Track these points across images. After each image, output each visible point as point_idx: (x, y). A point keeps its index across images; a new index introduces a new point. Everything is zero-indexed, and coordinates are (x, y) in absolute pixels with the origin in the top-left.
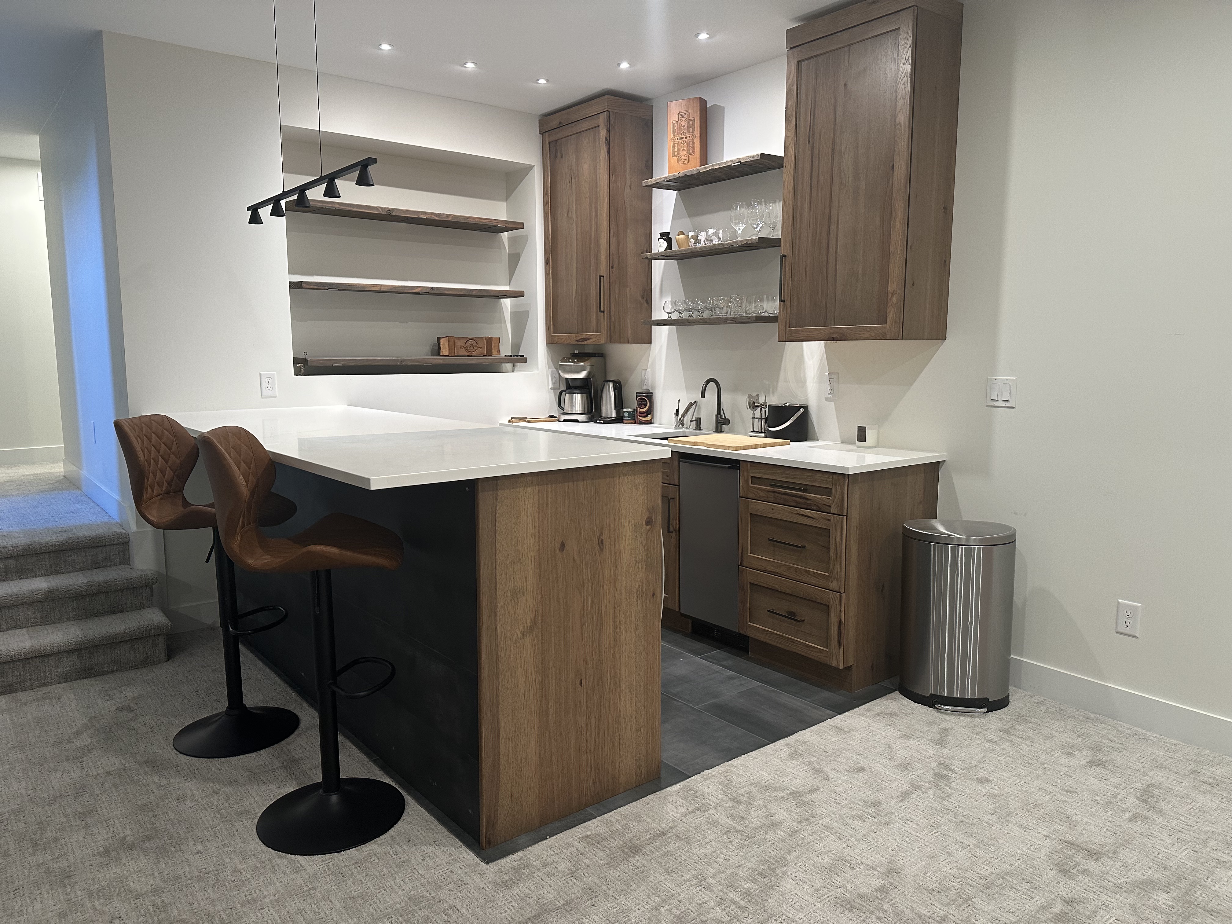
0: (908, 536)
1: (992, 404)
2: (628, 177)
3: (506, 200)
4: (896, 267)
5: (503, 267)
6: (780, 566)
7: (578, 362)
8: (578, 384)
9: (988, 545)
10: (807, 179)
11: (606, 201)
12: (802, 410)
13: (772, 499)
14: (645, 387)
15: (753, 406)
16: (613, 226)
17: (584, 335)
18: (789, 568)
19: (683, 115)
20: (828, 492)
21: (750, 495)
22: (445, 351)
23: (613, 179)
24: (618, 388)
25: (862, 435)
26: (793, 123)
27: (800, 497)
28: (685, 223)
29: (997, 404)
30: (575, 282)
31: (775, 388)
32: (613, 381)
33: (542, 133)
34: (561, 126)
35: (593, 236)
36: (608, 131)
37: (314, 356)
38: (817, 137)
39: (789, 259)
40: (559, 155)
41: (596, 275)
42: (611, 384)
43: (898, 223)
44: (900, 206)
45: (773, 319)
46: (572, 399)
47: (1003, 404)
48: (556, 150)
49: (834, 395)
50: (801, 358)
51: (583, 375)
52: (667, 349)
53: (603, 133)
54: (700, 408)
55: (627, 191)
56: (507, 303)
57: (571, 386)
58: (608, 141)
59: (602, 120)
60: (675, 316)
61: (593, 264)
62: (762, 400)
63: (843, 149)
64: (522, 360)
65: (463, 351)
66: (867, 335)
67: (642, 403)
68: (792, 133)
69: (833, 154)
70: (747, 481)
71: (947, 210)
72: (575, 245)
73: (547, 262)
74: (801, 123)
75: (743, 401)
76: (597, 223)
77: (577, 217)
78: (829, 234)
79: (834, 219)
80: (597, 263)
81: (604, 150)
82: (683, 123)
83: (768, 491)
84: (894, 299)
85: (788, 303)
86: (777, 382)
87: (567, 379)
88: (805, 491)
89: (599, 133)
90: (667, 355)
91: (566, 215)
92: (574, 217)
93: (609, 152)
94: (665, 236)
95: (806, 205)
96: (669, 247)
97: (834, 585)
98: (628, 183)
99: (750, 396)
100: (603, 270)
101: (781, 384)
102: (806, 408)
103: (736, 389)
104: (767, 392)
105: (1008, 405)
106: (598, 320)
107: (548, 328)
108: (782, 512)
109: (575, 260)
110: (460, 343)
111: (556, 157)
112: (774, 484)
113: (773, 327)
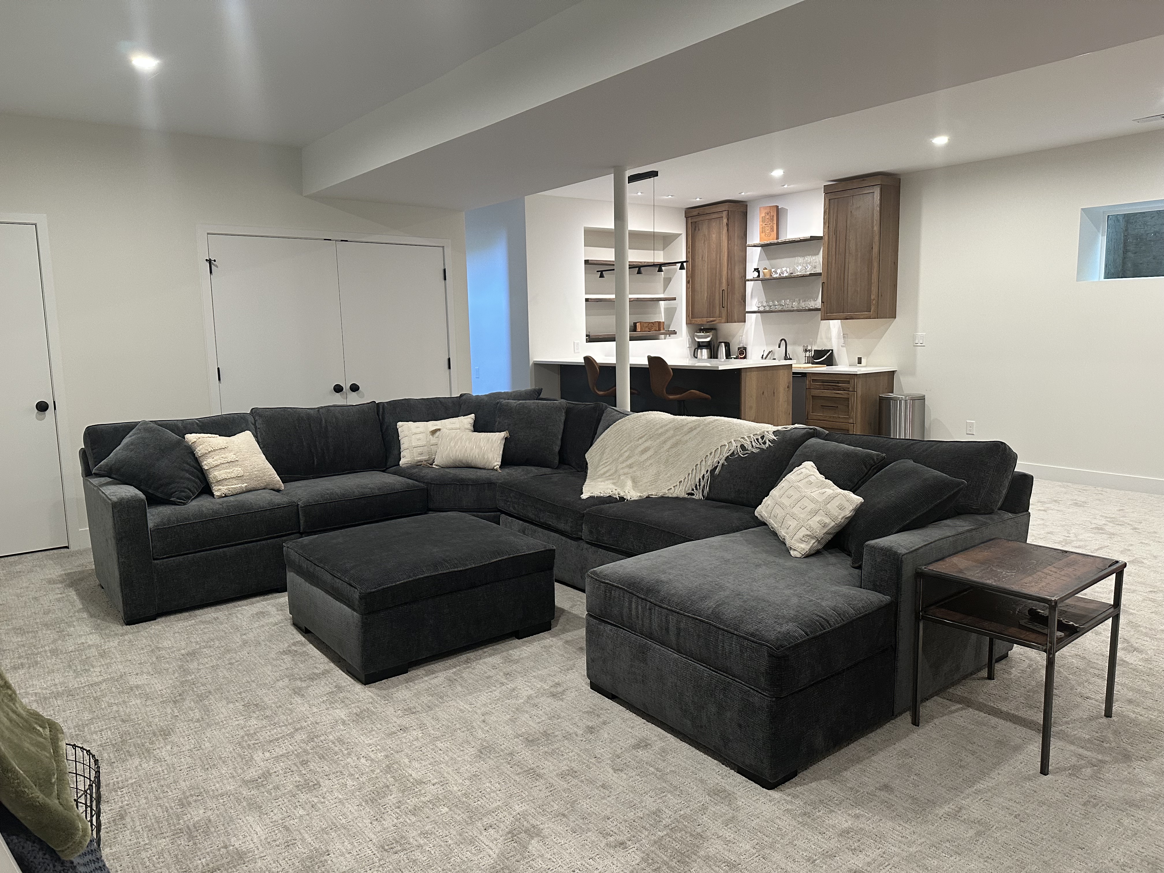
0: (881, 399)
1: (916, 345)
2: (736, 241)
3: (663, 250)
4: (874, 289)
5: (660, 285)
6: (826, 417)
7: (706, 333)
8: (705, 344)
9: (913, 399)
10: (834, 250)
11: (726, 253)
12: (831, 351)
13: (822, 388)
14: (741, 345)
15: (806, 351)
16: (729, 265)
17: (711, 319)
18: (830, 417)
19: (768, 214)
20: (848, 382)
21: (812, 388)
22: (639, 329)
23: (729, 242)
24: (727, 345)
25: (860, 361)
26: (827, 225)
27: (835, 386)
28: (766, 263)
29: (918, 345)
30: (706, 293)
31: (815, 342)
32: (725, 343)
33: (687, 217)
34: (699, 215)
35: (718, 270)
36: (728, 220)
37: (592, 334)
38: (838, 232)
39: (826, 283)
40: (697, 229)
41: (719, 289)
42: (723, 344)
43: (875, 271)
44: (875, 264)
45: (817, 310)
46: (702, 352)
47: (920, 345)
48: (695, 227)
49: (845, 344)
50: (829, 328)
51: (708, 339)
52: (755, 325)
53: (725, 221)
54: (774, 354)
55: (736, 247)
56: (662, 303)
57: (701, 346)
58: (727, 225)
59: (725, 214)
60: (762, 309)
61: (717, 283)
62: (809, 348)
63: (850, 238)
64: (674, 333)
65: (647, 329)
66: (862, 317)
67: (741, 353)
68: (826, 230)
69: (846, 240)
70: (810, 381)
71: (896, 264)
72: (706, 274)
73: (688, 282)
74: (831, 226)
75: (800, 349)
76: (720, 264)
77: (708, 260)
78: (844, 274)
79: (847, 267)
80: (720, 283)
81: (725, 229)
82: (768, 217)
83: (820, 385)
84: (874, 302)
85: (825, 303)
86: (817, 339)
87: (699, 342)
88: (838, 383)
89: (723, 220)
90: (755, 328)
91: (701, 259)
92: (706, 260)
93: (728, 230)
94: (757, 270)
95: (834, 261)
96: (759, 276)
97: (851, 421)
98: (736, 243)
99: (804, 346)
100: (724, 286)
101: (819, 340)
102: (832, 350)
103: (794, 343)
104: (811, 345)
105: (922, 345)
106: (720, 311)
107: (687, 316)
108: (827, 393)
109: (706, 281)
110: (645, 325)
111: (695, 230)
112: (823, 381)
113: (819, 314)
